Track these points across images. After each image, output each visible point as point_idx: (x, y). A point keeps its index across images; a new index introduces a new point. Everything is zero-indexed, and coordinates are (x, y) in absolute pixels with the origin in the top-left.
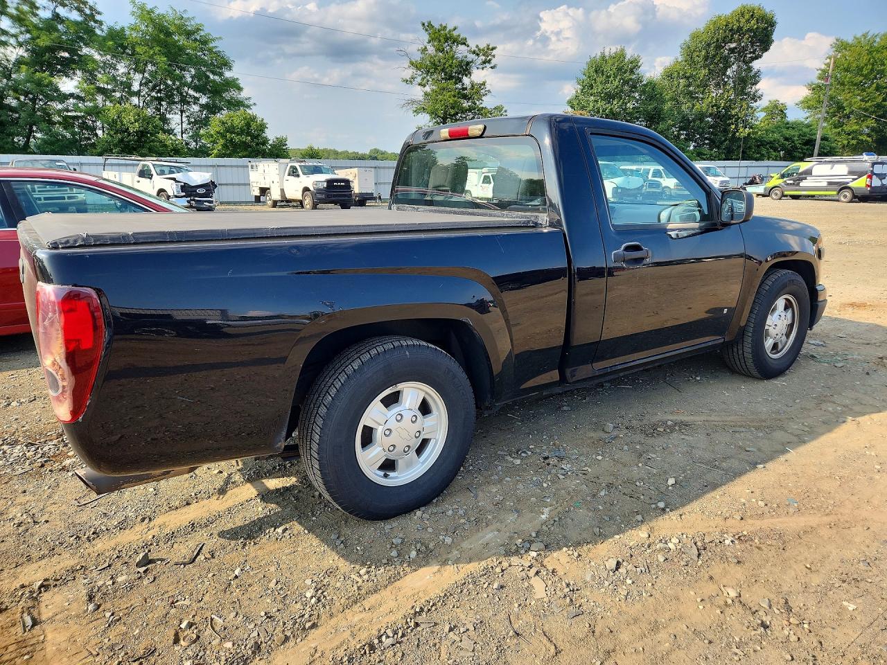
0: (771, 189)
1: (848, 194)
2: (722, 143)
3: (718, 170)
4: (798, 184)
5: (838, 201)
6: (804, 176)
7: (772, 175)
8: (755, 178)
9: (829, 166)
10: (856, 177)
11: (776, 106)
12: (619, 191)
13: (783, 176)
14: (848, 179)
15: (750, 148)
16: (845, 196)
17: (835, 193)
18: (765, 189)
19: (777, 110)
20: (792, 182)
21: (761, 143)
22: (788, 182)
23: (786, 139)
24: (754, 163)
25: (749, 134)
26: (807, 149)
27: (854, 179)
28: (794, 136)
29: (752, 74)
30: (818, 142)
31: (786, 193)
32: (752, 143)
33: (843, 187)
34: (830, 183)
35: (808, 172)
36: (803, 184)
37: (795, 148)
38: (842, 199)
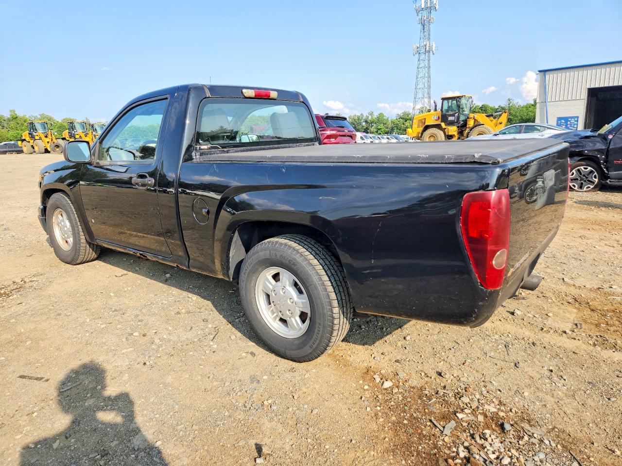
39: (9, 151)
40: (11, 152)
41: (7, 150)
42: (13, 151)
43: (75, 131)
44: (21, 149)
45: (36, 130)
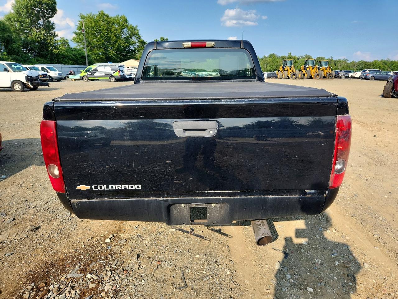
0: (83, 77)
1: (113, 78)
2: (47, 55)
3: (55, 68)
4: (93, 75)
5: (110, 81)
6: (95, 71)
7: (81, 71)
8: (71, 72)
9: (103, 67)
10: (114, 72)
11: (64, 40)
12: (29, 78)
13: (86, 71)
14: (112, 72)
15: (60, 58)
16: (113, 79)
17: (108, 78)
18: (80, 77)
19: (65, 42)
20: (90, 74)
21: (64, 57)
22: (89, 74)
23: (74, 55)
24: (64, 66)
25: (58, 52)
26: (83, 60)
27: (114, 73)
28: (76, 54)
29: (51, 24)
30: (86, 57)
31: (89, 78)
32: (60, 56)
33: (111, 76)
34: (105, 74)
35: (96, 70)
36: (95, 75)
37: (78, 59)
38: (112, 80)
39: (272, 77)
40: (273, 77)
41: (271, 76)
42: (274, 77)
43: (308, 65)
44: (277, 76)
45: (286, 65)
